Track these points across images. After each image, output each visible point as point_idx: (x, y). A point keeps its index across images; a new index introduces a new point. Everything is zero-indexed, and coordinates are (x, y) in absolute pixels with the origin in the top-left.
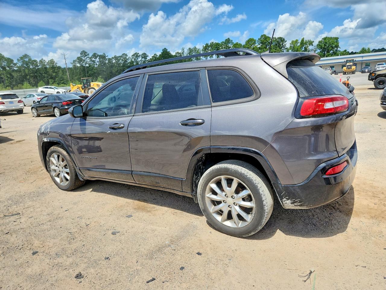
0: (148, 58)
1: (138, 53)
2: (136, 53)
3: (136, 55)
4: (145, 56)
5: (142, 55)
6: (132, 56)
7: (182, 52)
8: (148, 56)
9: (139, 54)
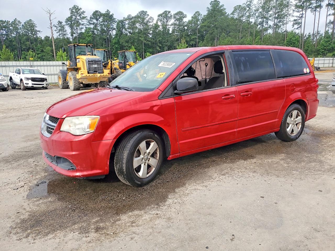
0: (186, 20)
1: (169, 12)
2: (166, 11)
3: (165, 15)
4: (180, 15)
5: (176, 14)
6: (159, 16)
7: (249, 3)
8: (185, 16)
9: (170, 14)
